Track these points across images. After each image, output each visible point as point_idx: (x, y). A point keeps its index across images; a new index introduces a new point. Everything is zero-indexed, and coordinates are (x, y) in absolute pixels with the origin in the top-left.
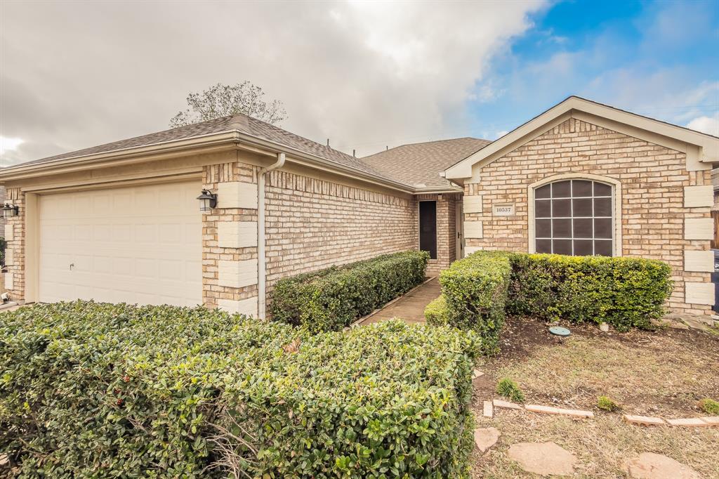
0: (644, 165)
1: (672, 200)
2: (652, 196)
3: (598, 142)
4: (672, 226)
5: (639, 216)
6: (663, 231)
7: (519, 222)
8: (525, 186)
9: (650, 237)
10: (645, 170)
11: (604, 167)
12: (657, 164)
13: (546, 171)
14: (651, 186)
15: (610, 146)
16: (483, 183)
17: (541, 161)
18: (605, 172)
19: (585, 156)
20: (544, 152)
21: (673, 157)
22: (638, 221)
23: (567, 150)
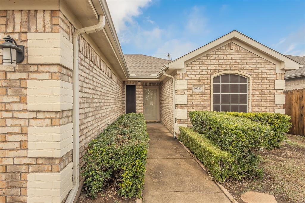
0: (260, 69)
1: (270, 86)
2: (263, 83)
3: (243, 56)
4: (270, 98)
5: (258, 93)
6: (267, 100)
7: (206, 95)
8: (209, 76)
9: (262, 103)
10: (260, 71)
11: (245, 68)
12: (265, 69)
13: (219, 68)
14: (263, 79)
15: (247, 59)
16: (188, 73)
17: (217, 63)
18: (245, 71)
19: (237, 62)
20: (218, 58)
21: (271, 66)
22: (258, 95)
23: (229, 58)
